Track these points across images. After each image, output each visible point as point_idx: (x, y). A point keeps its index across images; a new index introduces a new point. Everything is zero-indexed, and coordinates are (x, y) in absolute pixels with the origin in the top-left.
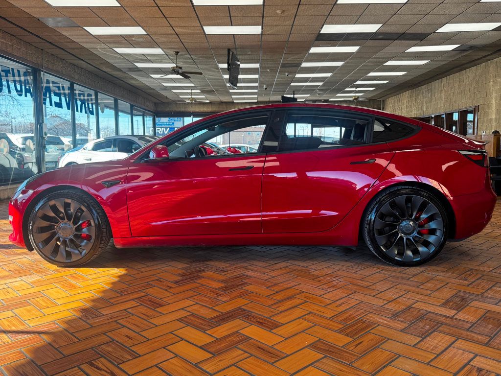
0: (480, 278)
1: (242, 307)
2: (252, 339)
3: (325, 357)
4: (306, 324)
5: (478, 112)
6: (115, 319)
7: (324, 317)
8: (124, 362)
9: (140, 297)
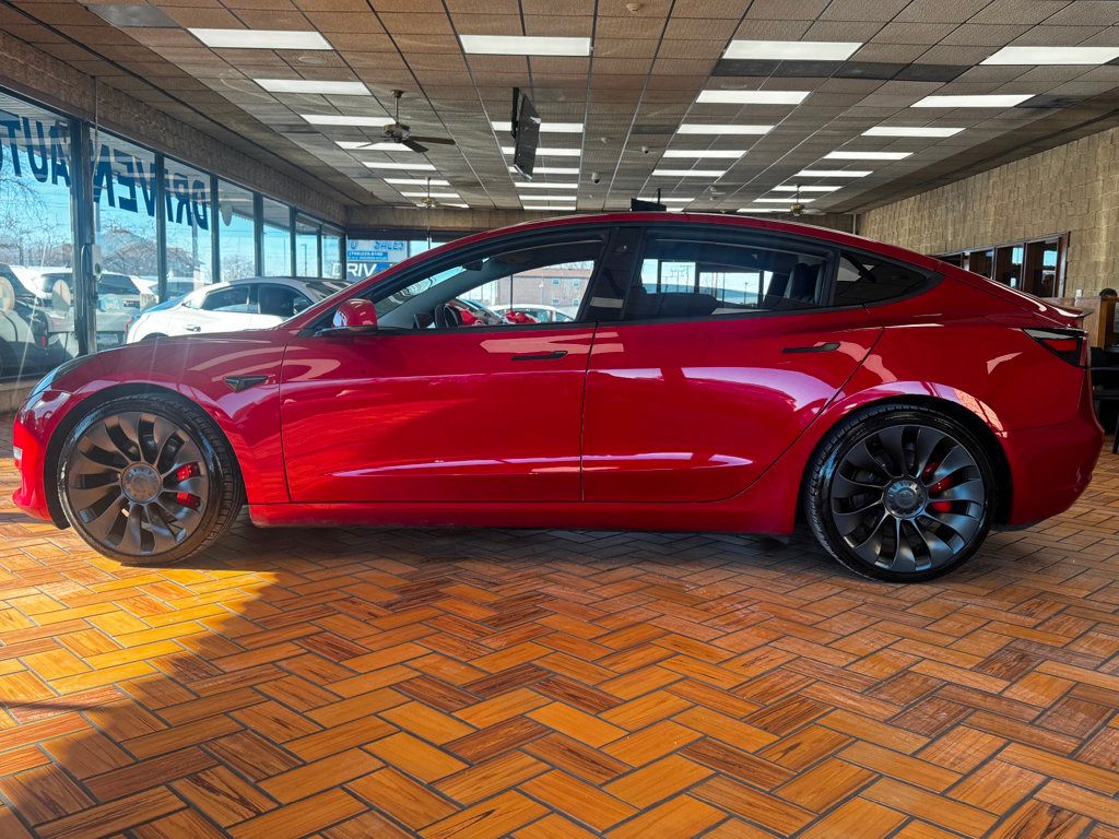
0: (1060, 612)
1: (536, 663)
2: (554, 731)
3: (717, 774)
4: (674, 703)
5: (1068, 246)
6: (250, 683)
7: (714, 688)
8: (270, 777)
9: (308, 636)
